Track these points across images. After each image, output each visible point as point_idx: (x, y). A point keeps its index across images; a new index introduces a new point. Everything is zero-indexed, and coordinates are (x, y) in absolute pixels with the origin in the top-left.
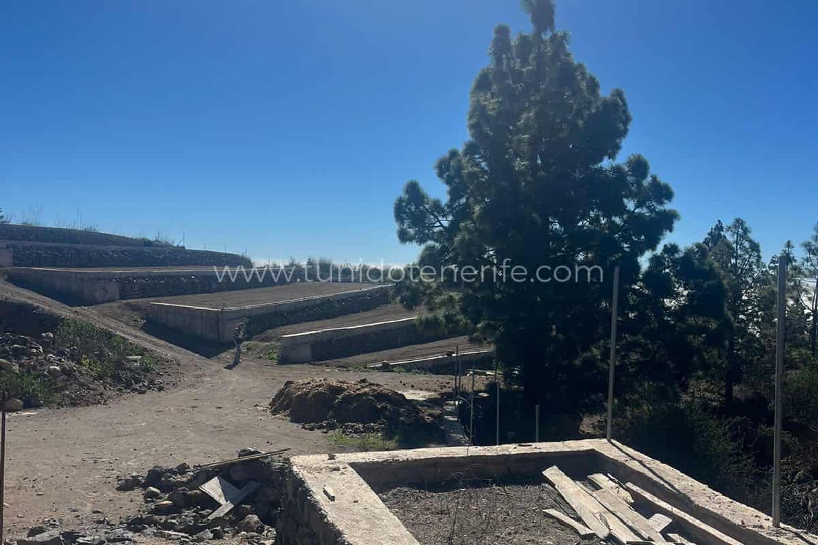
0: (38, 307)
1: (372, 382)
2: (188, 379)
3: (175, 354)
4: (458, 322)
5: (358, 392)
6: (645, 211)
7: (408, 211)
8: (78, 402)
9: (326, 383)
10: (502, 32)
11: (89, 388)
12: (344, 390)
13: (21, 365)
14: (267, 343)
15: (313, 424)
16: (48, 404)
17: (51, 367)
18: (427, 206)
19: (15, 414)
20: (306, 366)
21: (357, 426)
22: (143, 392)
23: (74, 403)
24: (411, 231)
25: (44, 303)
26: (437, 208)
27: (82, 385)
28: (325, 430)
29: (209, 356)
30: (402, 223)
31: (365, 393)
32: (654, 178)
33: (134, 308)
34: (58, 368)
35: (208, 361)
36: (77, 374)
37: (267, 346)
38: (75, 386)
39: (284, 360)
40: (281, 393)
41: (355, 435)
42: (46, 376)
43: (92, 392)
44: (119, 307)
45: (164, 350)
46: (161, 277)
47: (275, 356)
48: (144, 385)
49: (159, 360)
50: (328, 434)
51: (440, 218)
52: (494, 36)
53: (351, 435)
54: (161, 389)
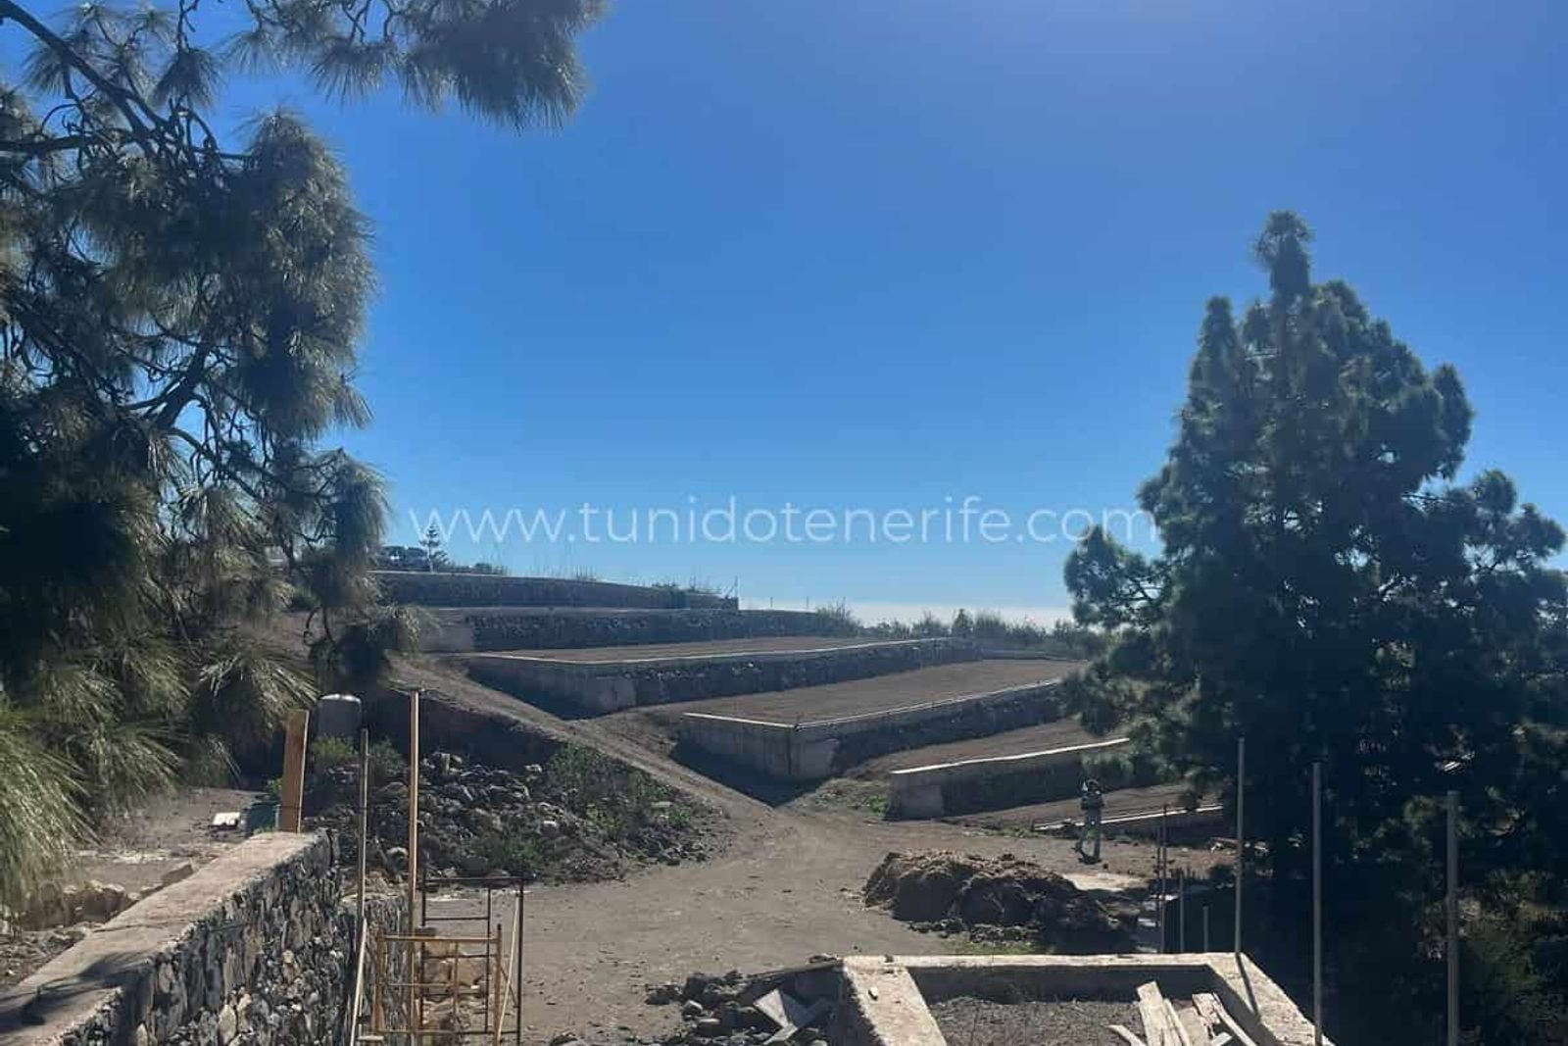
0: (517, 722)
1: (1020, 859)
2: (742, 842)
3: (723, 800)
4: (1154, 767)
5: (997, 875)
6: (1512, 565)
7: (1088, 573)
8: (584, 876)
9: (948, 859)
10: (1219, 308)
11: (598, 855)
12: (976, 871)
13: (504, 819)
14: (868, 784)
15: (926, 923)
16: (543, 878)
17: (546, 822)
18: (1121, 565)
19: (500, 892)
20: (932, 824)
21: (994, 929)
22: (675, 863)
23: (579, 877)
24: (1096, 608)
25: (524, 714)
26: (1137, 569)
27: (588, 849)
28: (944, 933)
29: (774, 803)
30: (1080, 594)
31: (1009, 878)
32: (1529, 510)
33: (660, 722)
34: (554, 823)
35: (774, 812)
36: (581, 833)
37: (867, 788)
38: (579, 852)
39: (896, 814)
40: (879, 873)
41: (990, 943)
42: (538, 836)
43: (602, 860)
44: (636, 720)
45: (706, 792)
46: (701, 666)
47: (881, 805)
48: (676, 851)
49: (697, 809)
50: (948, 940)
51: (1145, 584)
52: (1205, 314)
53: (984, 942)
54: (701, 858)
